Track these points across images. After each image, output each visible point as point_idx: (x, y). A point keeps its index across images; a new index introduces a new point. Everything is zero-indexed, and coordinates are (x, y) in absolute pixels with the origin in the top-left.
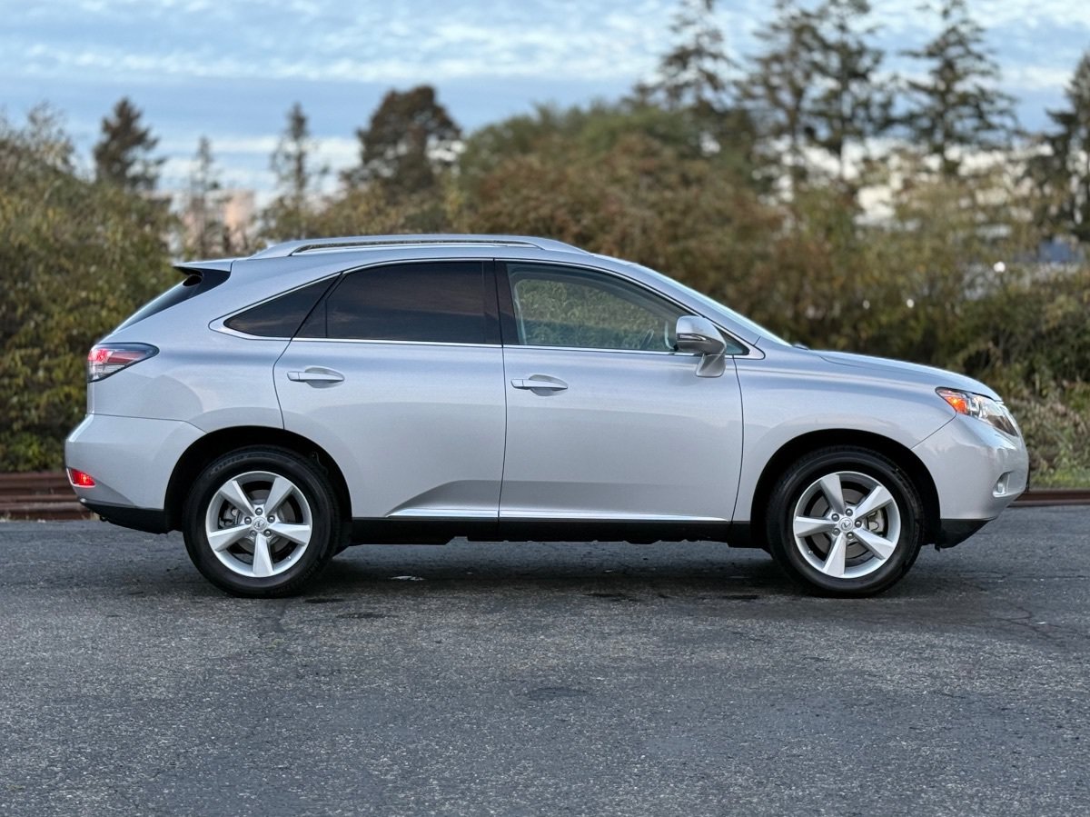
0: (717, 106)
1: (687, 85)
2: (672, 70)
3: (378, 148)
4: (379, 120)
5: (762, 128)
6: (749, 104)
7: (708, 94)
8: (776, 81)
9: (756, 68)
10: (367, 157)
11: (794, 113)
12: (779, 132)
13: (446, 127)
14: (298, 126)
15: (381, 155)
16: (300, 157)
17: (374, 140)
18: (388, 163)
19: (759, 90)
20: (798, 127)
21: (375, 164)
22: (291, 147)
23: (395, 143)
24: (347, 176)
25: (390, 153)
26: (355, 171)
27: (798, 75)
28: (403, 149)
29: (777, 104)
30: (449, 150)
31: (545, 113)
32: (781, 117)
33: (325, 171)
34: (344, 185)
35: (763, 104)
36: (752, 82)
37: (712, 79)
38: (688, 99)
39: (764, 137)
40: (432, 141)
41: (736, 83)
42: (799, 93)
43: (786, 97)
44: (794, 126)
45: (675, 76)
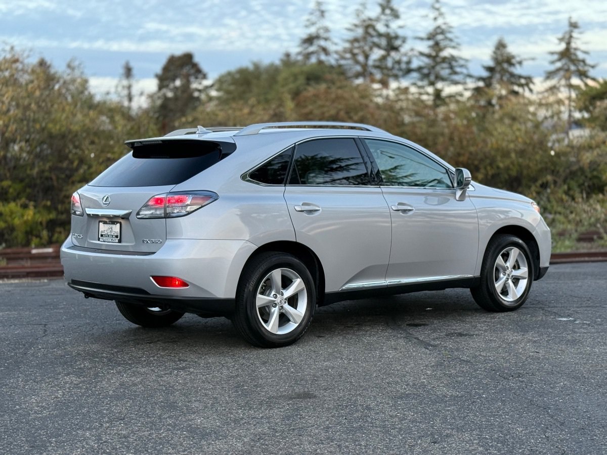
0: (327, 63)
1: (312, 53)
2: (306, 45)
3: (165, 83)
4: (166, 69)
5: (350, 74)
6: (342, 62)
7: (323, 57)
8: (356, 51)
9: (347, 45)
10: (160, 87)
11: (365, 66)
12: (357, 75)
13: (198, 72)
14: (128, 72)
15: (167, 86)
16: (129, 87)
17: (164, 78)
18: (171, 90)
19: (348, 55)
20: (366, 73)
21: (164, 90)
22: (125, 82)
23: (174, 80)
24: (151, 96)
25: (172, 86)
26: (155, 94)
27: (367, 48)
28: (178, 83)
29: (357, 62)
30: (200, 84)
31: (257, 66)
32: (358, 68)
33: (142, 94)
34: (149, 100)
35: (350, 62)
36: (345, 51)
37: (325, 50)
38: (313, 60)
39: (350, 78)
40: (192, 79)
41: (336, 52)
42: (367, 57)
43: (361, 58)
44: (364, 73)
45: (307, 48)
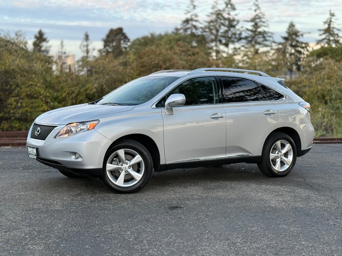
0: (196, 34)
1: (188, 28)
2: (185, 24)
3: (108, 44)
4: (108, 36)
5: (208, 40)
6: (205, 34)
7: (194, 31)
8: (212, 28)
9: (207, 24)
10: (105, 46)
11: (216, 36)
12: (212, 41)
13: (125, 38)
14: (87, 37)
15: (109, 45)
16: (87, 46)
17: (107, 41)
18: (110, 47)
19: (207, 30)
20: (217, 40)
21: (107, 48)
22: (85, 43)
23: (112, 42)
24: (100, 51)
25: (111, 45)
26: (102, 49)
27: (217, 26)
28: (114, 44)
29: (212, 34)
30: (126, 44)
31: (152, 35)
32: (213, 37)
33: (94, 49)
34: (99, 53)
35: (208, 33)
36: (206, 27)
37: (195, 27)
38: (189, 32)
39: (208, 42)
40: (122, 42)
41: (201, 28)
42: (217, 31)
43: (214, 32)
45: (185, 26)
